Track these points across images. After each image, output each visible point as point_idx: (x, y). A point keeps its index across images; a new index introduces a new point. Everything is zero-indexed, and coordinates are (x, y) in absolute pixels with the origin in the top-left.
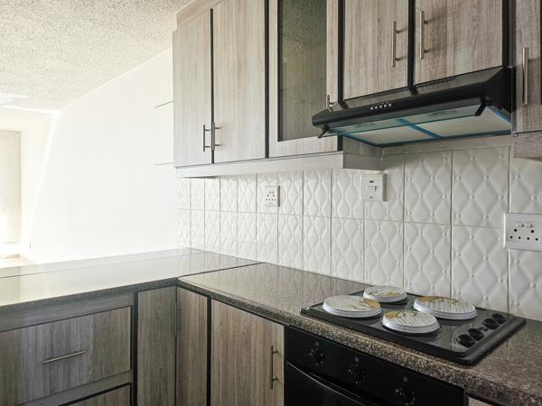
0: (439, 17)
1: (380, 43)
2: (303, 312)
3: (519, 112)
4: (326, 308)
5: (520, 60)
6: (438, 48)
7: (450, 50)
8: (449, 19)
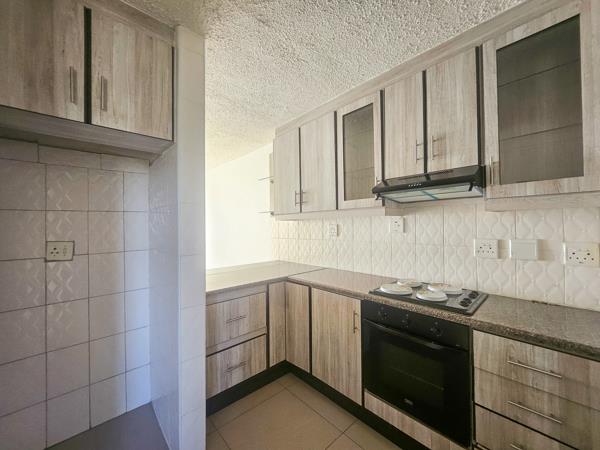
0: (441, 139)
1: (407, 150)
2: (370, 292)
3: (488, 188)
4: (382, 290)
5: (488, 162)
6: (441, 154)
7: (448, 156)
8: (447, 141)
